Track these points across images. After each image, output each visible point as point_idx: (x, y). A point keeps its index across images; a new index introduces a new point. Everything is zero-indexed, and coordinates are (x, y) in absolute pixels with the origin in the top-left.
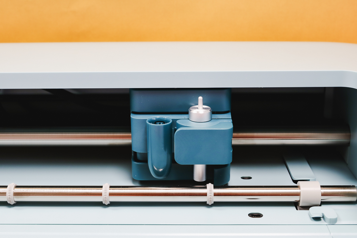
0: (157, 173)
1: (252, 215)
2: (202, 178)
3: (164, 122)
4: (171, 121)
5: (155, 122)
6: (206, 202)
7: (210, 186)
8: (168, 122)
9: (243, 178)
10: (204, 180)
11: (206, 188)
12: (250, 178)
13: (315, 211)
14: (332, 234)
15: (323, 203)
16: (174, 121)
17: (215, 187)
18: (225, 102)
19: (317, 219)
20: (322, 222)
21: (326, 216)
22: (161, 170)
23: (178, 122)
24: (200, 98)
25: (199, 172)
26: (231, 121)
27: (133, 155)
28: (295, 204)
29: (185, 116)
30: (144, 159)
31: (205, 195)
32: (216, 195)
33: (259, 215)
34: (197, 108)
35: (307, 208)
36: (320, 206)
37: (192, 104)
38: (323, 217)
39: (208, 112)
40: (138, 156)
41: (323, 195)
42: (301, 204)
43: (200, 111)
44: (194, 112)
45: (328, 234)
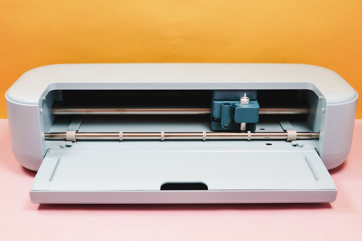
0: (225, 127)
1: (267, 144)
2: (244, 129)
3: (228, 104)
4: (232, 104)
5: (225, 104)
6: (247, 139)
7: (249, 132)
8: (231, 104)
9: (261, 129)
11: (247, 133)
12: (264, 129)
13: (294, 143)
14: (301, 151)
15: (297, 139)
16: (234, 104)
17: (251, 133)
18: (255, 96)
19: (295, 146)
20: (297, 146)
21: (299, 144)
22: (227, 125)
23: (235, 104)
24: (245, 94)
25: (243, 125)
26: (258, 104)
27: (212, 119)
28: (285, 140)
29: (237, 102)
30: (219, 121)
31: (247, 136)
32: (252, 136)
33: (270, 144)
34: (243, 98)
35: (290, 141)
36: (296, 140)
37: (241, 96)
38: (297, 145)
39: (248, 100)
40: (215, 119)
41: (298, 136)
42: (288, 140)
43: (245, 100)
44: (242, 100)
45: (299, 151)
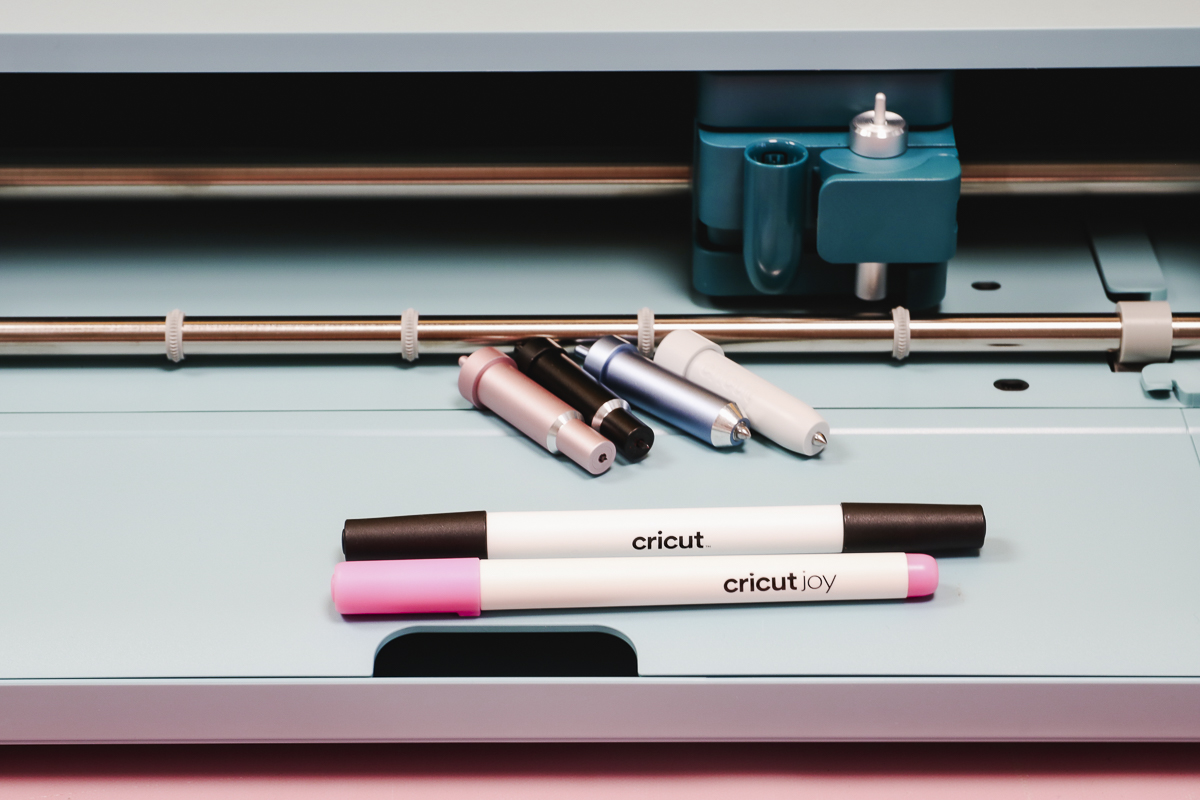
0: (766, 279)
1: (1003, 385)
2: (877, 290)
3: (786, 154)
4: (806, 154)
5: (763, 154)
6: (890, 353)
7: (900, 313)
8: (800, 156)
10: (882, 296)
11: (889, 317)
12: (995, 286)
13: (1157, 376)
14: (1191, 430)
15: (1177, 355)
16: (815, 153)
17: (914, 317)
18: (938, 104)
19: (1160, 394)
20: (1172, 401)
21: (1183, 387)
22: (776, 273)
23: (824, 156)
24: (880, 97)
25: (869, 274)
26: (954, 154)
27: (693, 228)
28: (1110, 359)
29: (837, 140)
30: (731, 244)
31: (889, 335)
32: (917, 335)
34: (870, 121)
35: (1136, 366)
36: (1171, 360)
37: (856, 107)
38: (1175, 388)
39: (898, 132)
41: (1178, 334)
42: (1122, 358)
43: (878, 128)
44: (863, 131)
45: (1181, 430)
